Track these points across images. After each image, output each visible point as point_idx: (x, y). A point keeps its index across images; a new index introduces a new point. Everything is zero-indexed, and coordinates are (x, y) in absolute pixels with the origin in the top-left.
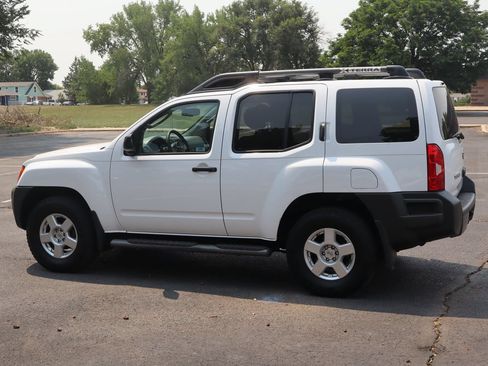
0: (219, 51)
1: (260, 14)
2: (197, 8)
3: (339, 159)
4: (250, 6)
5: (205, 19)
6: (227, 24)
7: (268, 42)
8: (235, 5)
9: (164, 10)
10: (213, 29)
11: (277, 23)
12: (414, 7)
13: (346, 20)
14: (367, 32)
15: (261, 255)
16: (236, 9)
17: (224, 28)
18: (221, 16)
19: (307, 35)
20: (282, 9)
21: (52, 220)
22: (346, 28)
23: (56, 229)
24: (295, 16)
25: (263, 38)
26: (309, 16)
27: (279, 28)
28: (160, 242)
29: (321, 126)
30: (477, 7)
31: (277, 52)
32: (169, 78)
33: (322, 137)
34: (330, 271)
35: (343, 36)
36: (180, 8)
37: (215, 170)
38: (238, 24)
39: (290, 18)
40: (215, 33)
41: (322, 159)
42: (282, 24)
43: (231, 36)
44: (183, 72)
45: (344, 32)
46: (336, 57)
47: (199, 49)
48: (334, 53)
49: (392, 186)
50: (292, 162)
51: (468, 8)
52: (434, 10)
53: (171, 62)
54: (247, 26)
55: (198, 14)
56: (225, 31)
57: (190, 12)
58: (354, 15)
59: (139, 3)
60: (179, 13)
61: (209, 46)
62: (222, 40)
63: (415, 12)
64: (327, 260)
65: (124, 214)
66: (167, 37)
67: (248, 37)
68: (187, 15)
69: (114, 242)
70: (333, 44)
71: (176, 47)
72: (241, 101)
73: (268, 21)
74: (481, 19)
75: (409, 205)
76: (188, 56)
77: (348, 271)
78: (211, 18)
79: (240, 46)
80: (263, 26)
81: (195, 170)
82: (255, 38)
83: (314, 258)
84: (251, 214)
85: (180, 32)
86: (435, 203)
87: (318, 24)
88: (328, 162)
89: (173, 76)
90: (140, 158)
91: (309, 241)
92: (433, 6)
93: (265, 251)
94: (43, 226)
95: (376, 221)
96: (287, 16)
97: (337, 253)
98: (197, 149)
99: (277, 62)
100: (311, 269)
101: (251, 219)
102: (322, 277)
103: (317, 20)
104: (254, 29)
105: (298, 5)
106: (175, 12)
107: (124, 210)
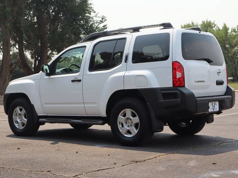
2: (225, 25)
9: (205, 27)
10: (234, 37)
21: (18, 110)
29: (126, 55)
33: (126, 61)
34: (129, 132)
37: (80, 81)
50: (112, 75)
55: (226, 29)
57: (221, 28)
59: (191, 24)
60: (214, 29)
64: (128, 126)
68: (219, 30)
72: (95, 45)
77: (137, 132)
78: (234, 30)
81: (73, 81)
84: (95, 103)
88: (127, 73)
91: (119, 116)
93: (101, 122)
94: (14, 113)
97: (132, 122)
100: (121, 131)
101: (95, 105)
102: (125, 135)
107: (45, 104)
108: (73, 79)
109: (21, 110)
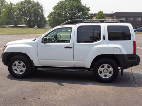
0: (17, 14)
1: (28, 5)
2: (11, 2)
3: (109, 45)
4: (25, 2)
5: (13, 5)
6: (19, 7)
7: (30, 12)
8: (21, 2)
9: (1, 2)
10: (15, 8)
11: (33, 7)
12: (71, 5)
13: (54, 8)
14: (59, 11)
15: (86, 72)
16: (21, 3)
17: (18, 8)
18: (17, 5)
19: (40, 11)
20: (34, 4)
21: (17, 63)
22: (54, 9)
23: (18, 65)
24: (38, 6)
25: (29, 11)
26: (41, 6)
27: (33, 9)
28: (54, 69)
29: (104, 36)
30: (86, 6)
31: (33, 15)
32: (3, 20)
33: (104, 39)
34: (105, 76)
35: (53, 12)
36: (6, 2)
37: (72, 48)
38: (22, 7)
39: (36, 6)
40: (16, 9)
41: (104, 45)
42: (34, 8)
43: (20, 10)
44: (7, 19)
45: (53, 11)
46: (51, 17)
47: (12, 13)
48: (51, 16)
49: (124, 52)
50: (96, 46)
51: (84, 6)
52: (76, 6)
53: (3, 16)
54: (24, 8)
55: (11, 4)
56: (18, 9)
57: (9, 3)
58: (56, 6)
60: (5, 3)
61: (14, 12)
62: (18, 11)
63: (71, 7)
64: (105, 73)
65: (41, 61)
66: (2, 9)
67: (25, 11)
69: (38, 69)
70: (50, 14)
71: (5, 12)
72: (78, 28)
73: (30, 7)
74: (86, 9)
75: (129, 57)
76: (8, 15)
77: (111, 76)
78: (14, 5)
79: (23, 13)
80: (29, 8)
81: (65, 48)
82: (27, 11)
83: (101, 72)
84: (83, 60)
85: (6, 8)
86: (135, 57)
87: (43, 8)
88: (106, 46)
89: (4, 20)
90: (47, 44)
91: (100, 68)
92: (75, 5)
93: (87, 71)
94: (13, 64)
95: (120, 62)
96: (35, 6)
97: (108, 71)
98: (66, 42)
99: (33, 17)
100: (100, 75)
101: (83, 62)
103: (43, 7)
104: (26, 8)
105: (38, 3)
106: (4, 3)
107: (42, 59)
108: (66, 47)
109: (20, 63)
